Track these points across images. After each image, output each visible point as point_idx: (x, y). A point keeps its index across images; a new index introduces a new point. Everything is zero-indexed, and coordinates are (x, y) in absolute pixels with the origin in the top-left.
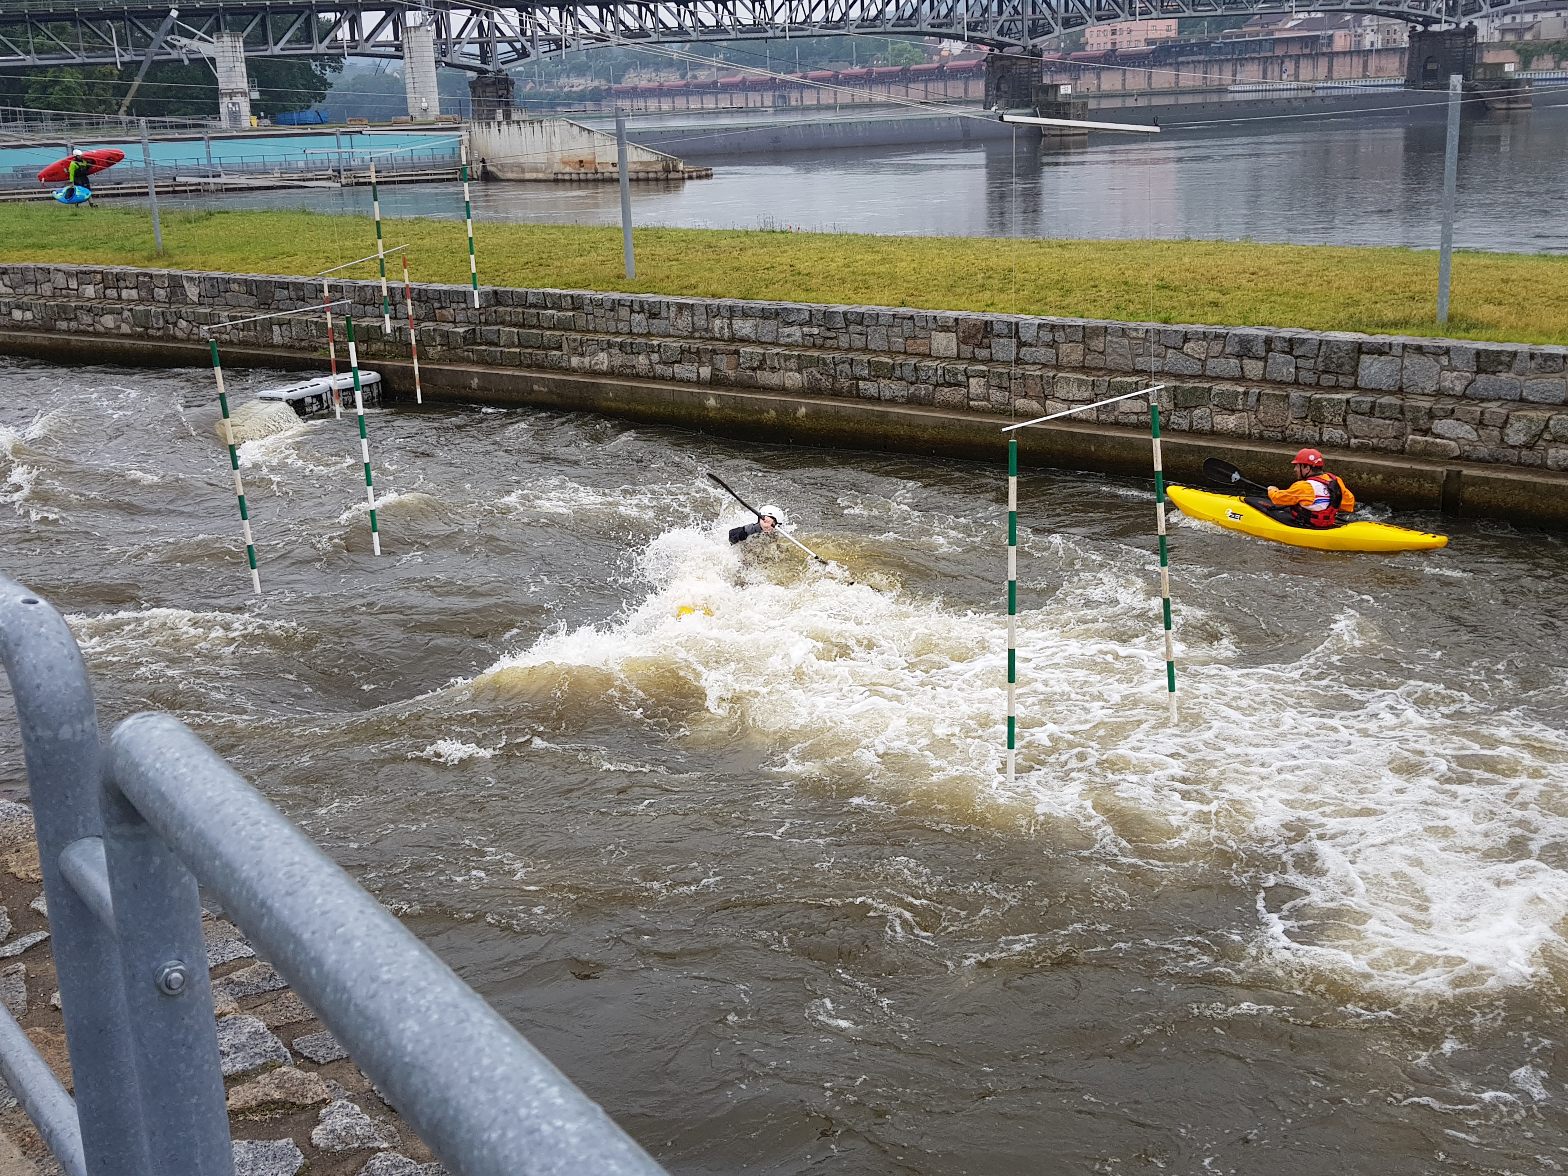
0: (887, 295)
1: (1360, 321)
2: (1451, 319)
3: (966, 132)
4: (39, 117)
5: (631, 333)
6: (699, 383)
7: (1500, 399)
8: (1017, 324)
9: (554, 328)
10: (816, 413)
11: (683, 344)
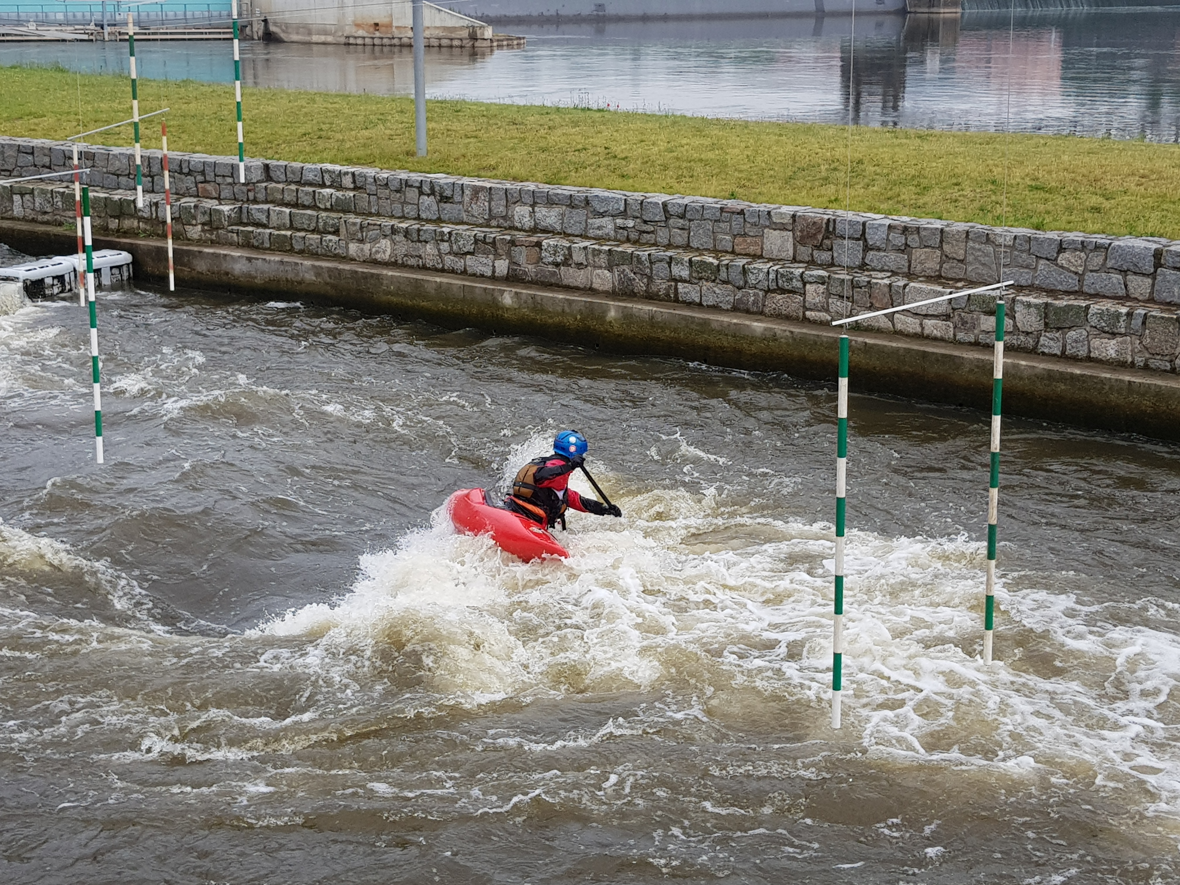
0: (713, 186)
5: (418, 218)
8: (864, 224)
9: (331, 210)
10: (628, 319)
11: (478, 232)
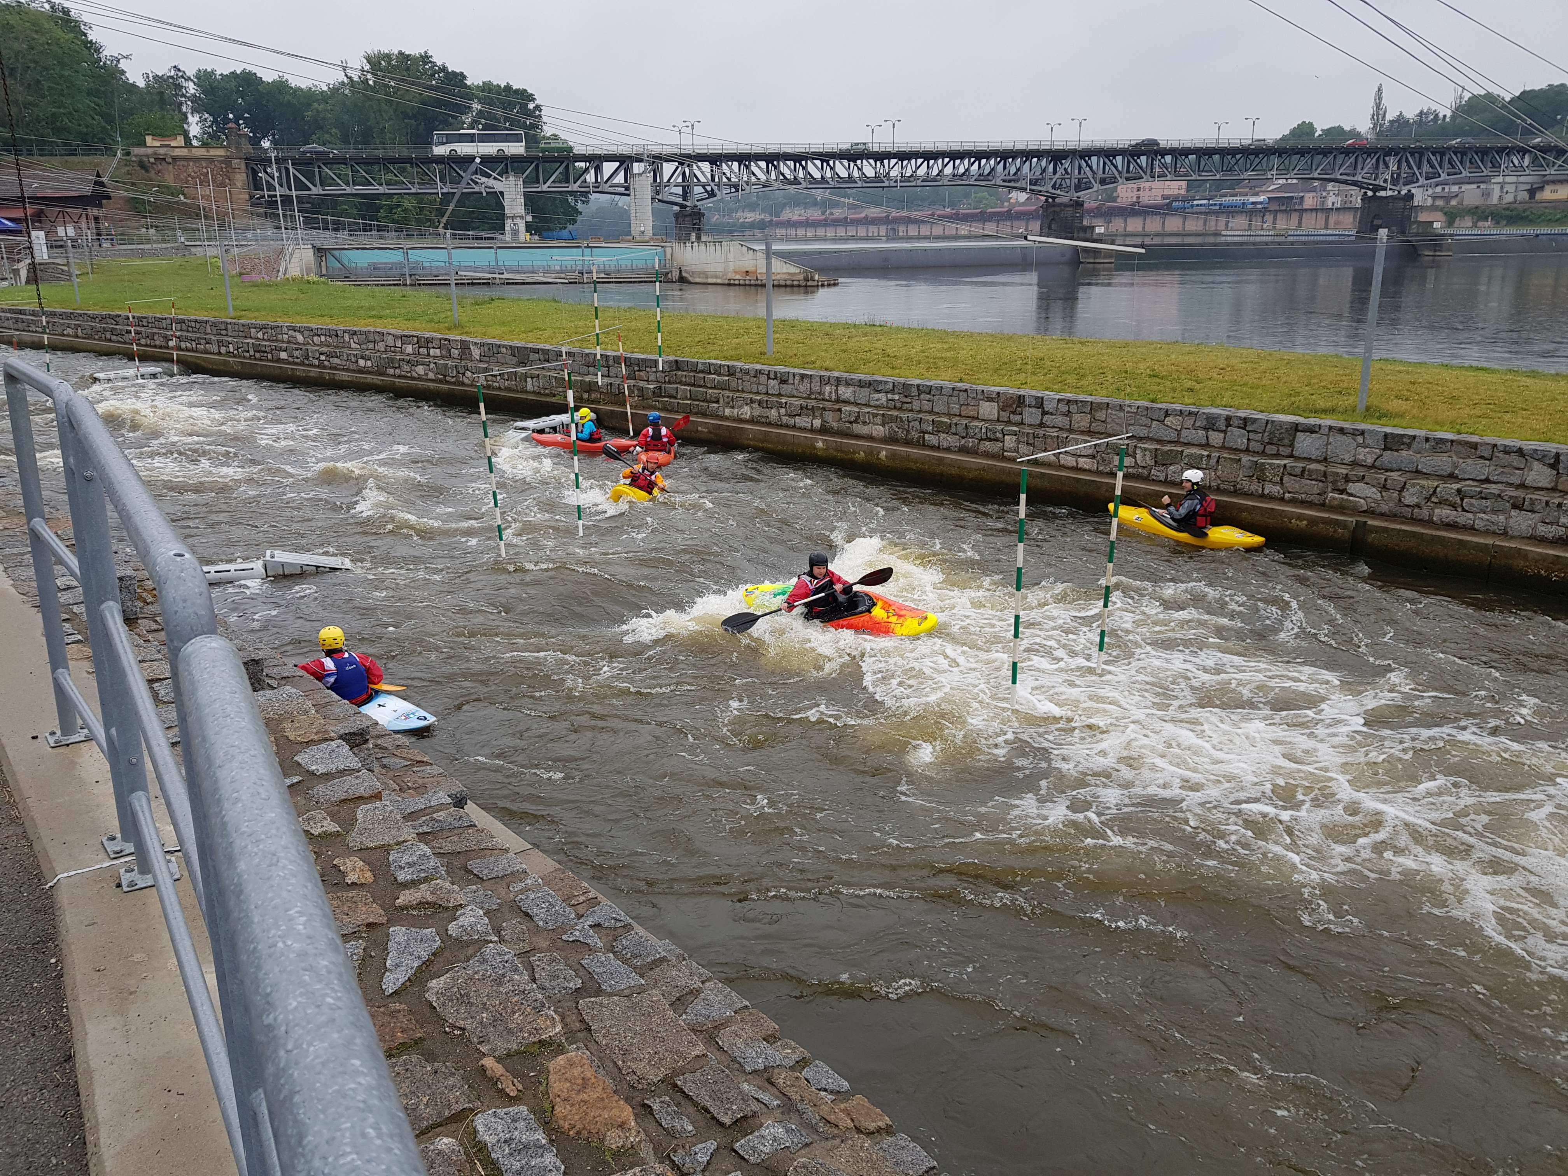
1: (1298, 407)
2: (1368, 409)
3: (1024, 259)
4: (386, 229)
5: (767, 393)
6: (812, 430)
7: (1400, 470)
8: (1042, 398)
9: (714, 388)
11: (803, 402)
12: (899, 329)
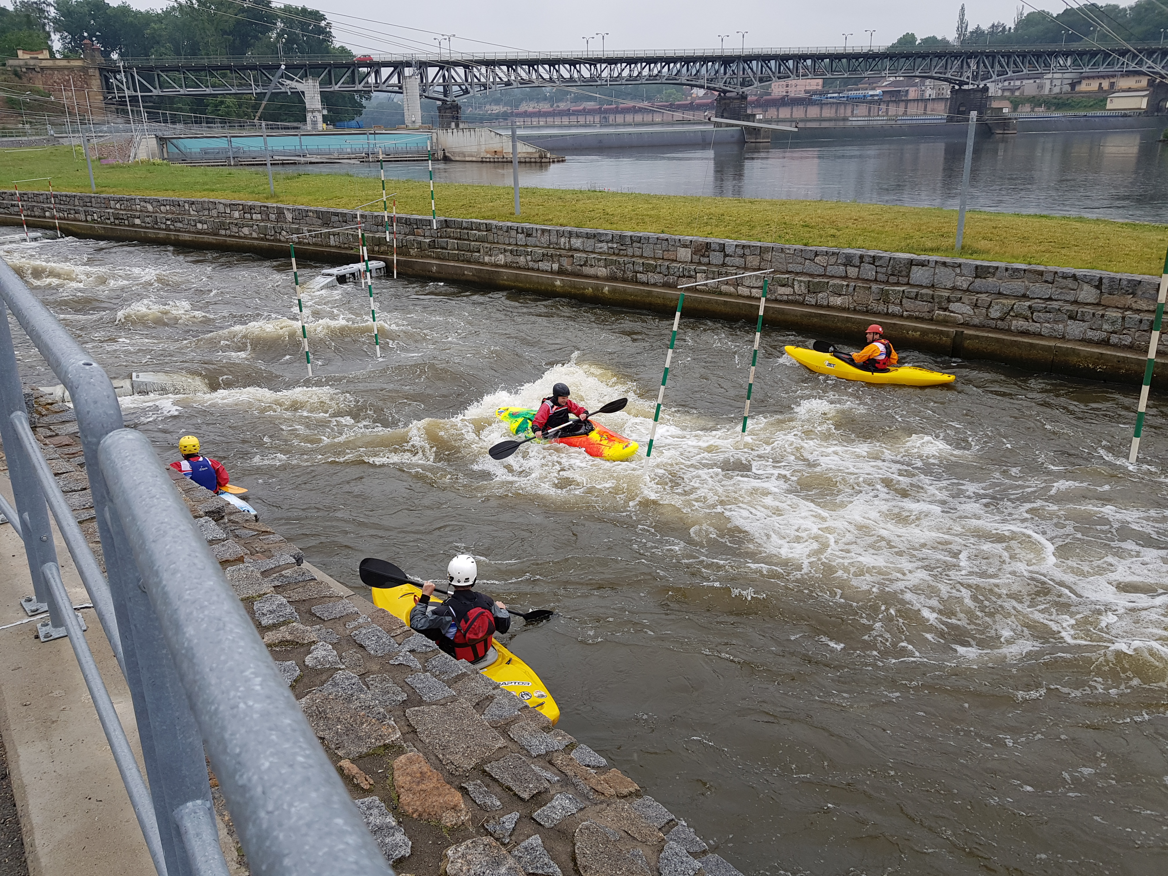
0: (654, 227)
1: (912, 247)
2: (963, 247)
3: (704, 140)
4: (213, 122)
5: (516, 244)
6: (552, 272)
7: (987, 292)
8: (724, 244)
9: (476, 241)
10: (613, 291)
11: (544, 251)
12: (615, 194)
